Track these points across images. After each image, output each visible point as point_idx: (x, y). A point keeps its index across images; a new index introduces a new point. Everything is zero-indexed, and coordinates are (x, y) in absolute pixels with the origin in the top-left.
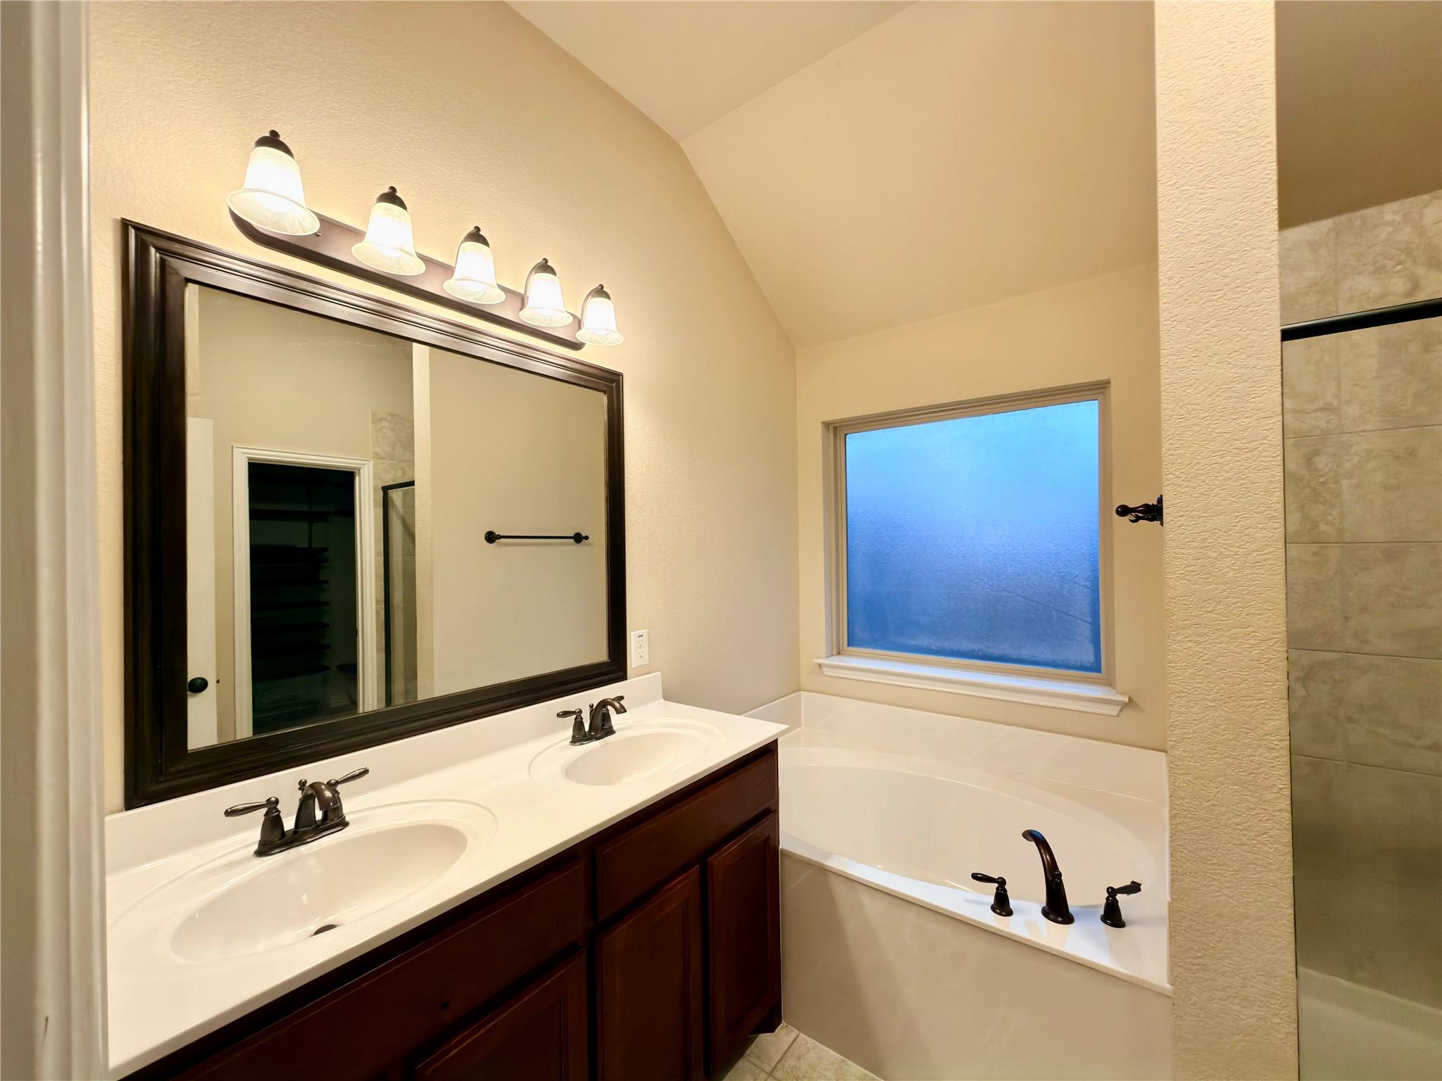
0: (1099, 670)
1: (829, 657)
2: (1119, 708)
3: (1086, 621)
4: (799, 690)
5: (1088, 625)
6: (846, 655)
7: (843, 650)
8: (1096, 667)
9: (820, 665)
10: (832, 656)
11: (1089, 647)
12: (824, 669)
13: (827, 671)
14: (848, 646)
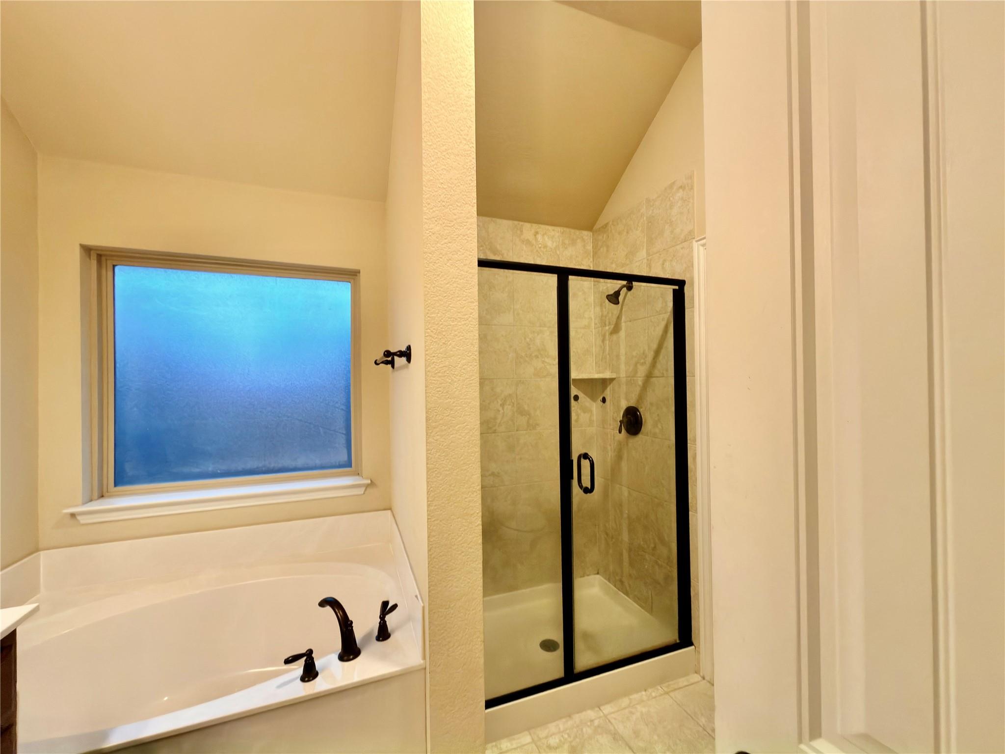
0: (350, 465)
1: (86, 503)
2: (364, 489)
3: (343, 433)
4: (37, 550)
5: (344, 436)
6: (111, 496)
7: (108, 492)
8: (348, 464)
9: (73, 515)
10: (91, 500)
11: (345, 451)
12: (79, 518)
13: (82, 519)
14: (116, 485)
